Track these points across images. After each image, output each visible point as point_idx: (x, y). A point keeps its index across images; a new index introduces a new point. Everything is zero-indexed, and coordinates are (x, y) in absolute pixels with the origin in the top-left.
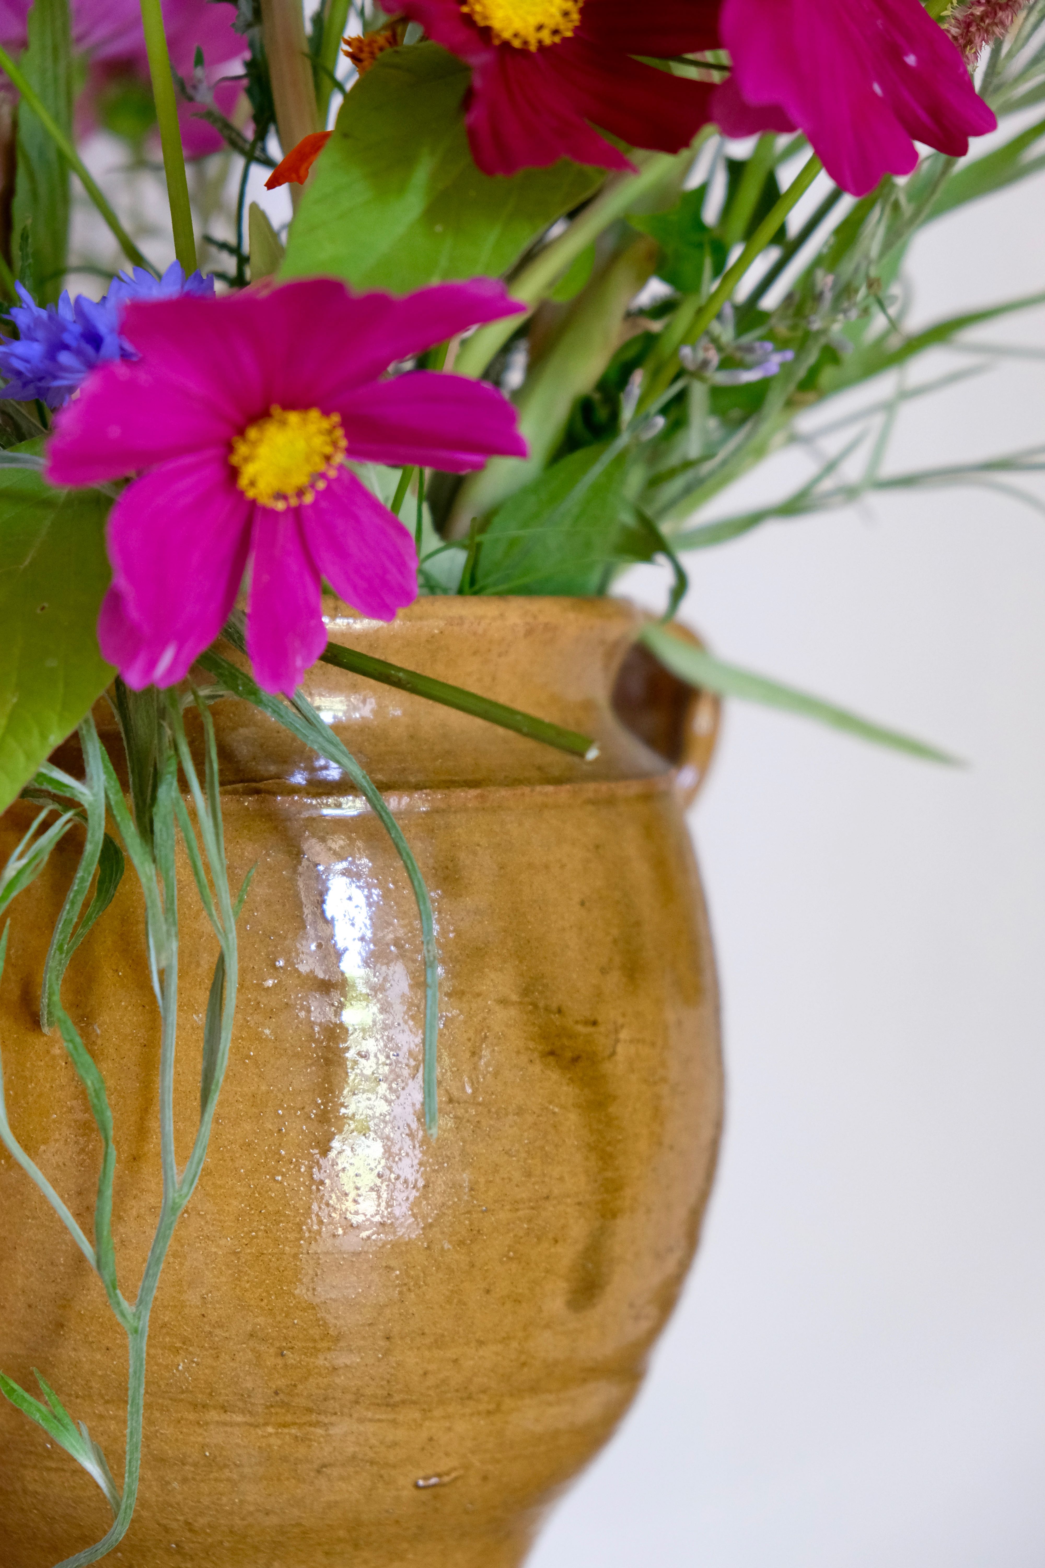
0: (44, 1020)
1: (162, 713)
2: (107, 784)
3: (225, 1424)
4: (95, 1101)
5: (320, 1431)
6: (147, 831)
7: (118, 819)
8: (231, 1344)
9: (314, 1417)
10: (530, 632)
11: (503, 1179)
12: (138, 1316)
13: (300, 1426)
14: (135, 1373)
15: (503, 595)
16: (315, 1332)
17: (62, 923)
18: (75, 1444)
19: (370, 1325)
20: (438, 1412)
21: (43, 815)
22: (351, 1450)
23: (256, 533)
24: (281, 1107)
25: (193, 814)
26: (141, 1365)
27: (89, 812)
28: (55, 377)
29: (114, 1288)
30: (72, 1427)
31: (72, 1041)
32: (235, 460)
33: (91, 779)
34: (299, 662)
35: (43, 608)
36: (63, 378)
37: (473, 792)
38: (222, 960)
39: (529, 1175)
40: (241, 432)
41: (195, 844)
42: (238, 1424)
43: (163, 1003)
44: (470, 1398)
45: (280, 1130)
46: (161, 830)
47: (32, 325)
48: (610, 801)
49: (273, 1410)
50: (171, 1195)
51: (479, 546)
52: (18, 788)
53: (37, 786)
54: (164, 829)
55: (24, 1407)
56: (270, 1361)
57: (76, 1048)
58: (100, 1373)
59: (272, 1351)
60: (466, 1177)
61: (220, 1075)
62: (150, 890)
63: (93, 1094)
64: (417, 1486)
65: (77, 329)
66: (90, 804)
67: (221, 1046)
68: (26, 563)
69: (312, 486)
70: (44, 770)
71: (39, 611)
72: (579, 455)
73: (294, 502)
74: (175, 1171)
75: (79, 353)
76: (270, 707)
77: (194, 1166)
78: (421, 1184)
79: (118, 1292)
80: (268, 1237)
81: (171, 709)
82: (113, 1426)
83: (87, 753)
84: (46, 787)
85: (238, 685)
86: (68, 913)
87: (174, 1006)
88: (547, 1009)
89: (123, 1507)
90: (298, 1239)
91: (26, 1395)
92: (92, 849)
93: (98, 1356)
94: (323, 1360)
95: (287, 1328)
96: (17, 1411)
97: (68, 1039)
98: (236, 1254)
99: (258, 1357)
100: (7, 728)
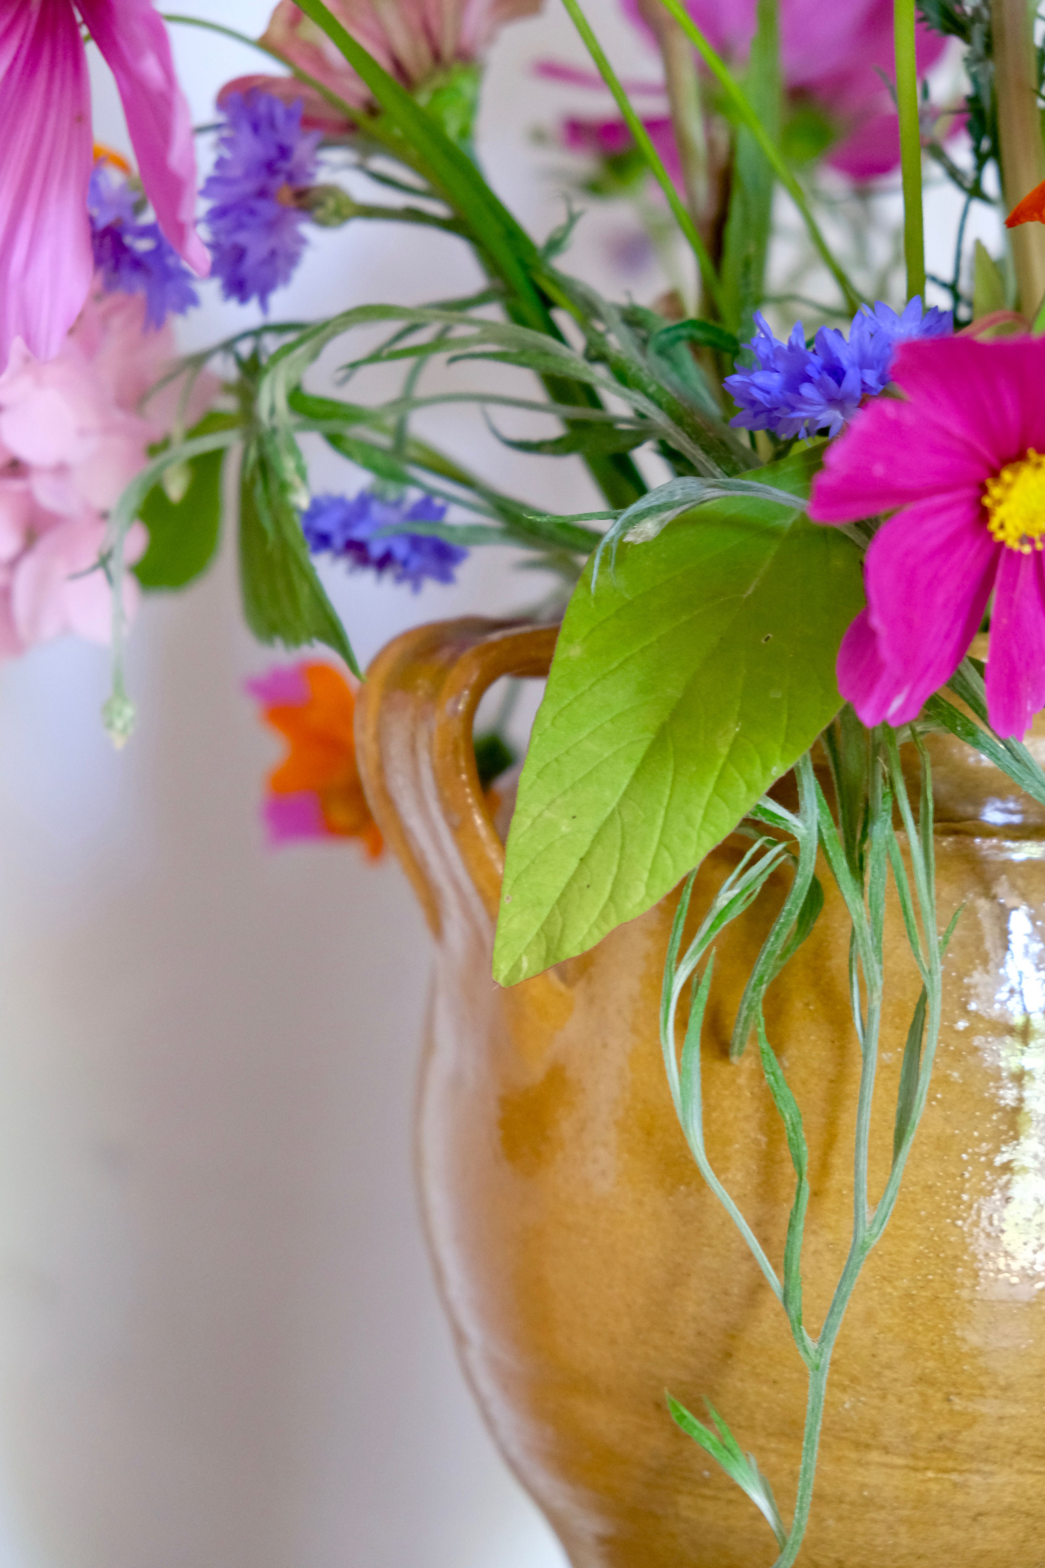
0: (735, 1049)
1: (877, 749)
2: (820, 819)
3: (886, 1465)
4: (792, 1135)
5: (977, 1479)
6: (858, 868)
7: (831, 853)
8: (899, 1385)
9: (974, 1465)
12: (820, 1353)
13: (961, 1472)
14: (813, 1409)
16: (984, 1380)
17: (765, 955)
18: (744, 1475)
21: (756, 846)
22: (1009, 1499)
24: (965, 1152)
25: (906, 852)
26: (820, 1402)
27: (801, 845)
28: (793, 409)
29: (800, 1323)
30: (741, 1458)
31: (773, 1074)
32: (987, 501)
33: (805, 812)
34: (1028, 707)
35: (767, 639)
36: (801, 410)
38: (924, 997)
40: (995, 474)
41: (905, 883)
42: (898, 1467)
43: (864, 1041)
45: (962, 1175)
46: (872, 866)
47: (771, 356)
49: (936, 1455)
50: (861, 1233)
52: (738, 818)
53: (751, 817)
54: (877, 867)
55: (695, 1434)
56: (937, 1405)
57: (777, 1082)
58: (765, 1405)
59: (939, 1395)
61: (916, 1117)
63: (790, 1128)
65: (818, 360)
66: (803, 838)
67: (920, 1088)
68: (750, 591)
70: (761, 803)
71: (763, 641)
73: (1040, 547)
74: (867, 1210)
75: (820, 386)
76: (988, 749)
77: (885, 1206)
79: (802, 1327)
80: (944, 1281)
81: (886, 745)
82: (773, 1459)
83: (802, 786)
84: (760, 817)
85: (956, 726)
86: (772, 945)
87: (874, 1045)
89: (791, 1542)
90: (974, 1286)
91: (697, 1422)
92: (801, 884)
93: (765, 1389)
94: (988, 1407)
95: (956, 1373)
96: (679, 1435)
97: (768, 1073)
98: (911, 1297)
99: (925, 1401)
100: (730, 757)
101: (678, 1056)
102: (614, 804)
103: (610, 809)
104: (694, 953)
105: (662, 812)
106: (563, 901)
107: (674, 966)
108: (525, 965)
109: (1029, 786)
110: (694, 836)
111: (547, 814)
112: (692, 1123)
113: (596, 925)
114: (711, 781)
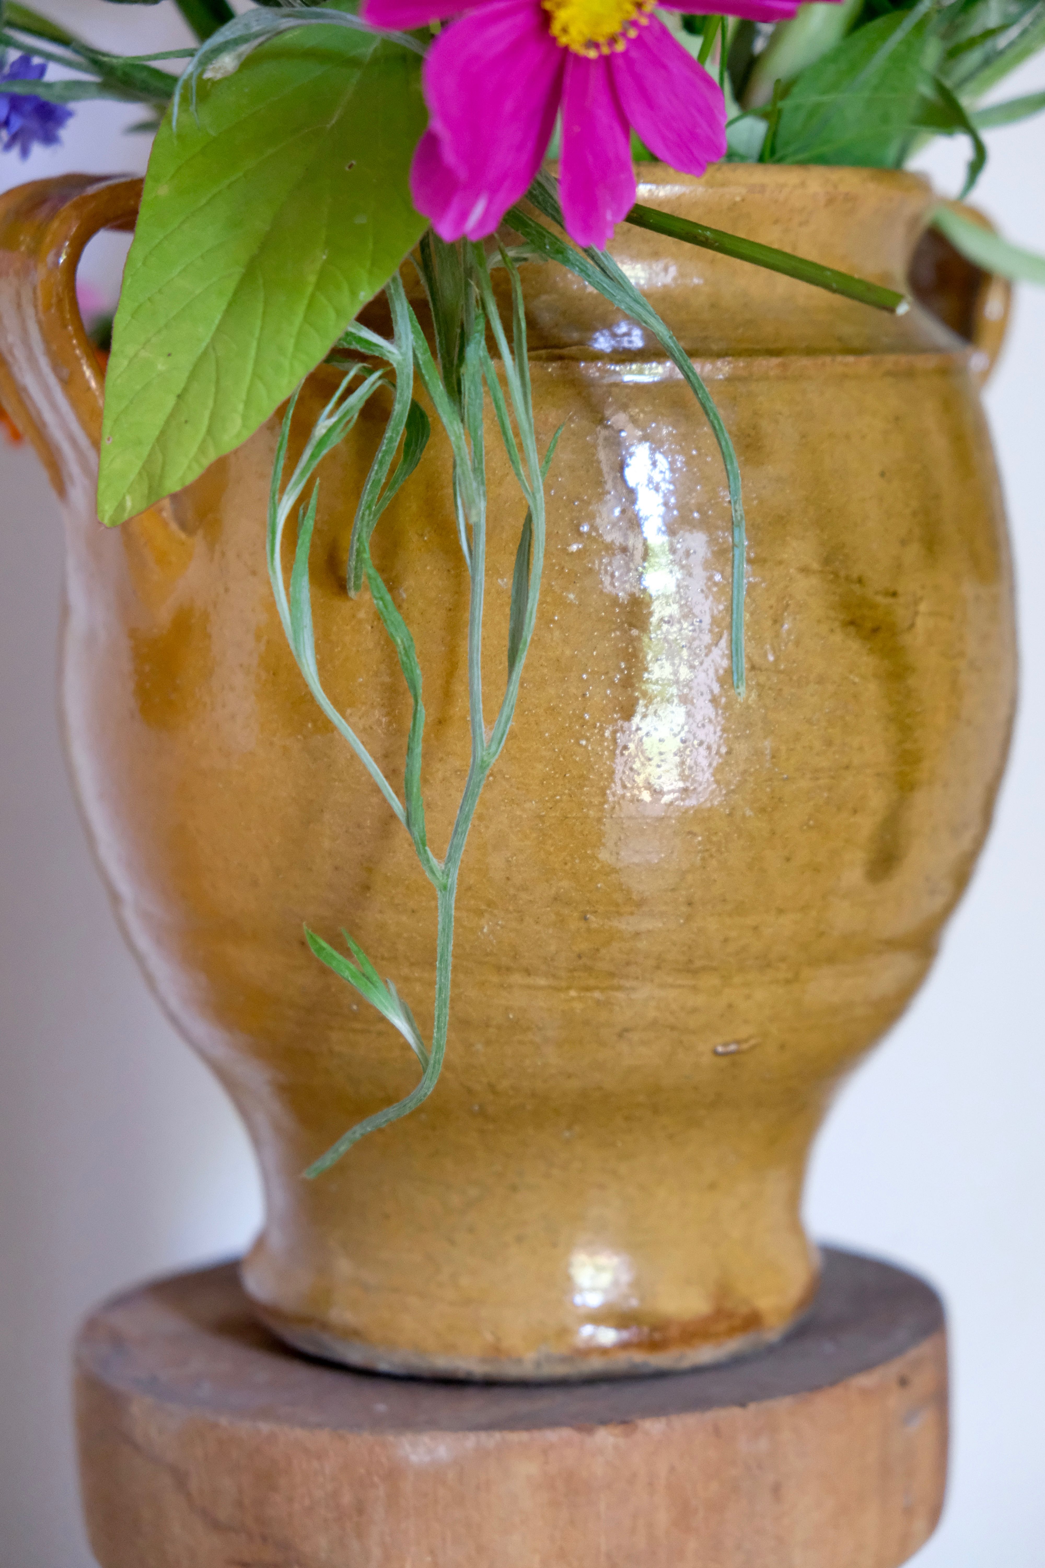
0: (351, 583)
1: (469, 273)
2: (415, 344)
3: (529, 987)
4: (405, 659)
5: (620, 995)
6: (455, 390)
7: (427, 378)
8: (535, 907)
9: (615, 982)
10: (831, 201)
11: (804, 747)
12: (446, 873)
13: (602, 990)
14: (444, 929)
15: (803, 163)
16: (618, 897)
17: (370, 484)
18: (384, 1001)
19: (673, 890)
20: (737, 980)
21: (352, 374)
22: (652, 1014)
23: (568, 81)
24: (586, 671)
25: (502, 376)
26: (450, 921)
27: (397, 372)
29: (424, 845)
30: (380, 984)
31: (382, 599)
33: (399, 338)
34: (609, 216)
35: (350, 167)
37: (775, 361)
38: (529, 519)
39: (829, 743)
41: (502, 403)
42: (541, 988)
43: (471, 563)
44: (769, 965)
45: (584, 695)
46: (469, 389)
48: (910, 374)
49: (576, 974)
50: (479, 753)
51: (780, 113)
52: (327, 346)
53: (346, 346)
54: (472, 388)
55: (334, 965)
56: (574, 924)
57: (386, 607)
58: (405, 935)
59: (575, 914)
60: (767, 744)
61: (528, 634)
62: (459, 448)
63: (403, 652)
64: (716, 1053)
66: (399, 364)
67: (529, 606)
68: (333, 122)
69: (624, 34)
70: (352, 330)
71: (347, 169)
72: (878, 23)
73: (606, 51)
74: (484, 729)
76: (578, 266)
77: (502, 724)
78: (724, 750)
79: (427, 848)
80: (572, 801)
81: (479, 268)
82: (418, 988)
83: (395, 312)
84: (355, 346)
85: (545, 245)
86: (377, 474)
87: (482, 566)
88: (848, 578)
89: (432, 1062)
90: (602, 804)
91: (335, 953)
92: (400, 409)
93: (404, 918)
94: (626, 925)
95: (591, 892)
96: (325, 971)
97: (376, 598)
98: (541, 818)
99: (561, 921)
100: (318, 286)
101: (287, 587)
102: (208, 340)
103: (204, 345)
104: (297, 483)
105: (254, 344)
106: (162, 439)
107: (277, 497)
108: (129, 504)
109: (620, 301)
110: (286, 363)
111: (143, 354)
112: (304, 651)
113: (196, 459)
114: (301, 309)
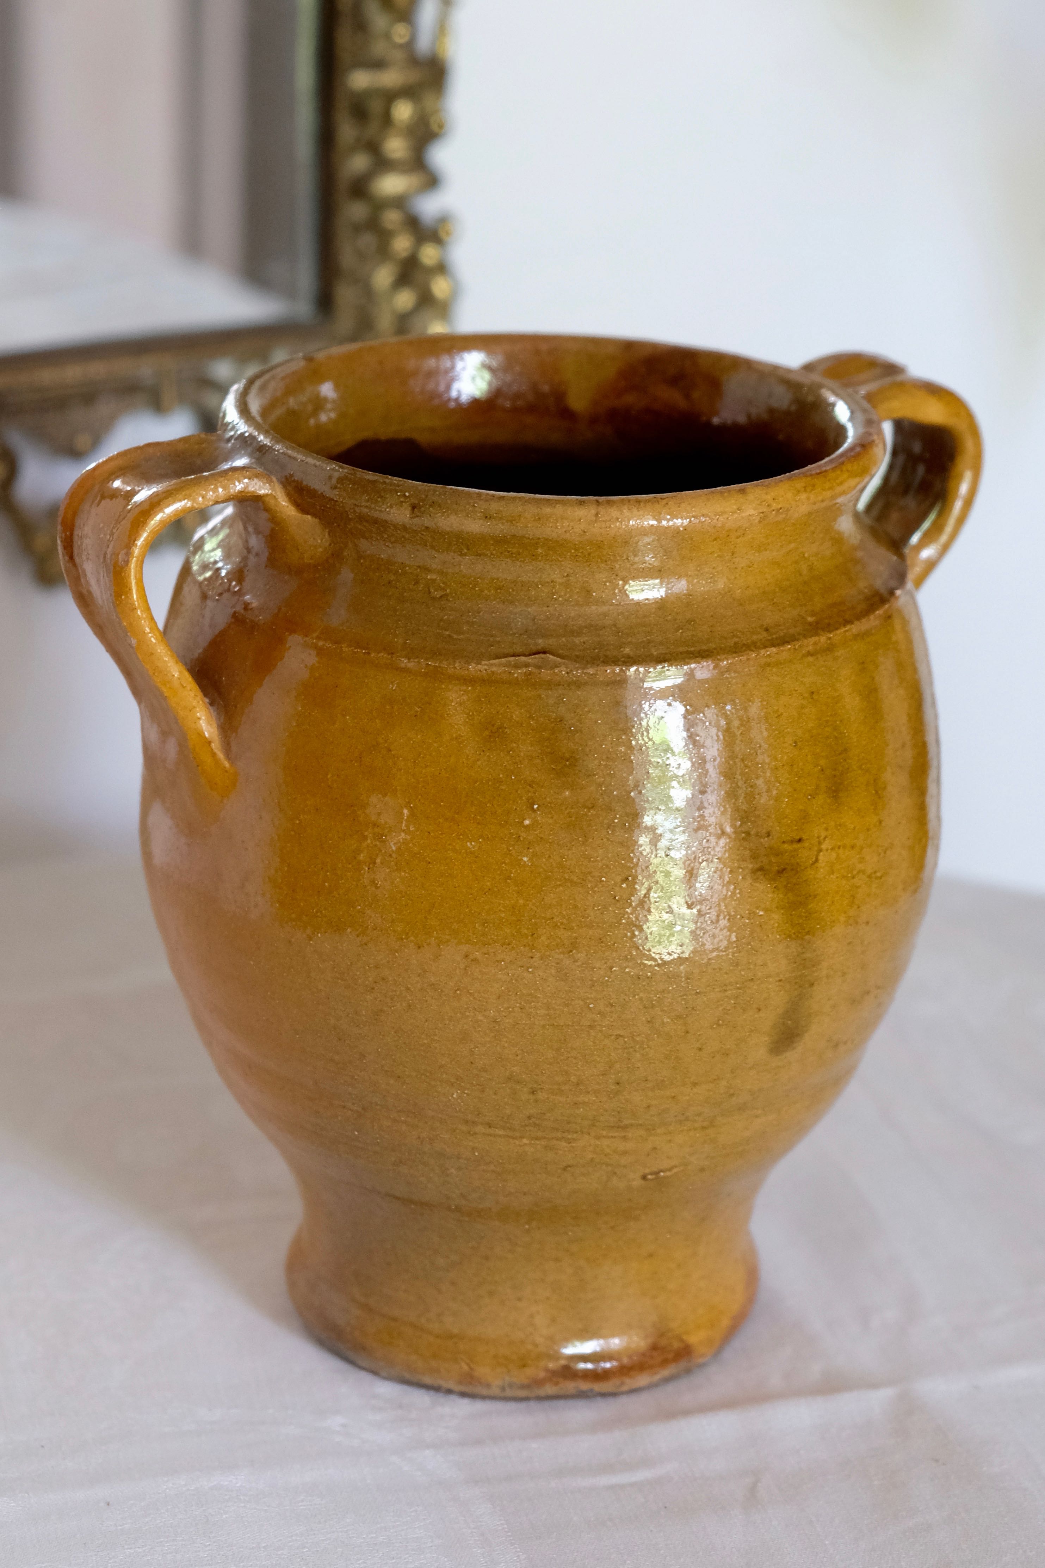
3: (490, 1135)
5: (562, 1143)
8: (494, 1083)
9: (559, 1135)
13: (549, 1139)
16: (560, 1079)
19: (604, 1073)
20: (660, 1131)
22: (590, 1156)
42: (499, 1137)
44: (687, 1120)
48: (829, 649)
49: (527, 1128)
56: (525, 1097)
59: (526, 1090)
64: (644, 1179)
88: (757, 835)
95: (537, 1075)
98: (497, 1022)
99: (515, 1094)
